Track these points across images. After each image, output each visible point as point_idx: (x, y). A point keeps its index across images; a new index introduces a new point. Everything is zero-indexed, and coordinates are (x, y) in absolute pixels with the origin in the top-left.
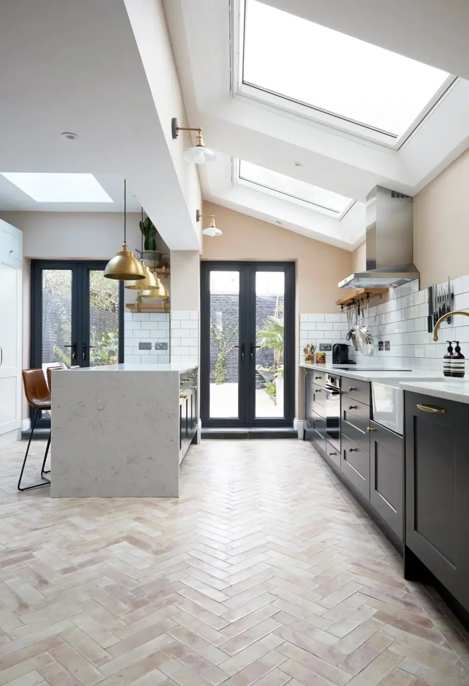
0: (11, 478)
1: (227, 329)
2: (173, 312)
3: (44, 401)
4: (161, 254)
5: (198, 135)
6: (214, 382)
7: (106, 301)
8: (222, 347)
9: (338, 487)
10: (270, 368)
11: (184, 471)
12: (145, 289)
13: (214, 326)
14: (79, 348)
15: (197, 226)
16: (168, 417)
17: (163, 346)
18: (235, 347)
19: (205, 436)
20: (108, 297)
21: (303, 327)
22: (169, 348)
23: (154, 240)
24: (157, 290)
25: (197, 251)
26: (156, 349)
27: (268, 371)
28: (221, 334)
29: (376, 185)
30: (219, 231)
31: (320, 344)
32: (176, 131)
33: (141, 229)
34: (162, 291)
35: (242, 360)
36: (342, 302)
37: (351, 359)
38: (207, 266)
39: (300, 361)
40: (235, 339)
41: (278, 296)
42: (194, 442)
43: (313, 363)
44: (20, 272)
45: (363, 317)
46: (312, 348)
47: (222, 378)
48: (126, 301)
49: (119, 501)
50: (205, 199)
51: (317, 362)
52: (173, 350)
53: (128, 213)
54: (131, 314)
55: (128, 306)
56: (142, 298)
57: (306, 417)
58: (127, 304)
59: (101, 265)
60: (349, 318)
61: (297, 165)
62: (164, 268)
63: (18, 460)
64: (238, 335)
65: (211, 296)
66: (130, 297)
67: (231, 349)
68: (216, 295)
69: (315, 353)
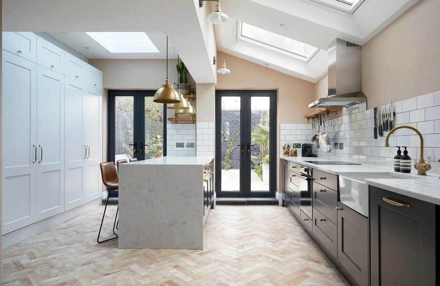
0: (93, 233)
1: (233, 134)
2: (198, 123)
3: (114, 183)
4: (190, 86)
5: (217, 4)
6: (224, 169)
7: (156, 115)
8: (229, 145)
9: (310, 243)
10: (258, 156)
11: (205, 229)
12: (180, 109)
13: (224, 131)
14: (138, 146)
15: (214, 67)
16: (196, 196)
17: (191, 145)
18: (237, 145)
19: (219, 203)
20: (157, 112)
21: (282, 132)
22: (195, 146)
23: (186, 77)
24: (188, 109)
25: (214, 84)
26: (187, 147)
27: (256, 158)
28: (228, 137)
29: (335, 38)
30: (229, 71)
31: (293, 144)
32: (202, 2)
33: (178, 70)
34: (191, 110)
35: (242, 154)
36: (308, 116)
37: (314, 154)
38: (219, 94)
39: (280, 155)
40: (238, 140)
41: (262, 111)
42: (212, 207)
43: (289, 156)
44: (101, 98)
45: (324, 126)
46: (288, 146)
47: (229, 166)
48: (168, 116)
49: (164, 252)
50: (218, 50)
51: (292, 156)
52: (198, 148)
53: (169, 59)
54: (171, 124)
55: (169, 119)
56: (178, 114)
57: (284, 191)
58: (168, 118)
59: (152, 93)
60: (313, 126)
61: (281, 25)
62: (192, 95)
63: (99, 220)
64: (239, 137)
65: (222, 112)
66: (170, 114)
67: (235, 147)
68: (225, 111)
69: (290, 150)
